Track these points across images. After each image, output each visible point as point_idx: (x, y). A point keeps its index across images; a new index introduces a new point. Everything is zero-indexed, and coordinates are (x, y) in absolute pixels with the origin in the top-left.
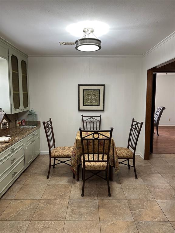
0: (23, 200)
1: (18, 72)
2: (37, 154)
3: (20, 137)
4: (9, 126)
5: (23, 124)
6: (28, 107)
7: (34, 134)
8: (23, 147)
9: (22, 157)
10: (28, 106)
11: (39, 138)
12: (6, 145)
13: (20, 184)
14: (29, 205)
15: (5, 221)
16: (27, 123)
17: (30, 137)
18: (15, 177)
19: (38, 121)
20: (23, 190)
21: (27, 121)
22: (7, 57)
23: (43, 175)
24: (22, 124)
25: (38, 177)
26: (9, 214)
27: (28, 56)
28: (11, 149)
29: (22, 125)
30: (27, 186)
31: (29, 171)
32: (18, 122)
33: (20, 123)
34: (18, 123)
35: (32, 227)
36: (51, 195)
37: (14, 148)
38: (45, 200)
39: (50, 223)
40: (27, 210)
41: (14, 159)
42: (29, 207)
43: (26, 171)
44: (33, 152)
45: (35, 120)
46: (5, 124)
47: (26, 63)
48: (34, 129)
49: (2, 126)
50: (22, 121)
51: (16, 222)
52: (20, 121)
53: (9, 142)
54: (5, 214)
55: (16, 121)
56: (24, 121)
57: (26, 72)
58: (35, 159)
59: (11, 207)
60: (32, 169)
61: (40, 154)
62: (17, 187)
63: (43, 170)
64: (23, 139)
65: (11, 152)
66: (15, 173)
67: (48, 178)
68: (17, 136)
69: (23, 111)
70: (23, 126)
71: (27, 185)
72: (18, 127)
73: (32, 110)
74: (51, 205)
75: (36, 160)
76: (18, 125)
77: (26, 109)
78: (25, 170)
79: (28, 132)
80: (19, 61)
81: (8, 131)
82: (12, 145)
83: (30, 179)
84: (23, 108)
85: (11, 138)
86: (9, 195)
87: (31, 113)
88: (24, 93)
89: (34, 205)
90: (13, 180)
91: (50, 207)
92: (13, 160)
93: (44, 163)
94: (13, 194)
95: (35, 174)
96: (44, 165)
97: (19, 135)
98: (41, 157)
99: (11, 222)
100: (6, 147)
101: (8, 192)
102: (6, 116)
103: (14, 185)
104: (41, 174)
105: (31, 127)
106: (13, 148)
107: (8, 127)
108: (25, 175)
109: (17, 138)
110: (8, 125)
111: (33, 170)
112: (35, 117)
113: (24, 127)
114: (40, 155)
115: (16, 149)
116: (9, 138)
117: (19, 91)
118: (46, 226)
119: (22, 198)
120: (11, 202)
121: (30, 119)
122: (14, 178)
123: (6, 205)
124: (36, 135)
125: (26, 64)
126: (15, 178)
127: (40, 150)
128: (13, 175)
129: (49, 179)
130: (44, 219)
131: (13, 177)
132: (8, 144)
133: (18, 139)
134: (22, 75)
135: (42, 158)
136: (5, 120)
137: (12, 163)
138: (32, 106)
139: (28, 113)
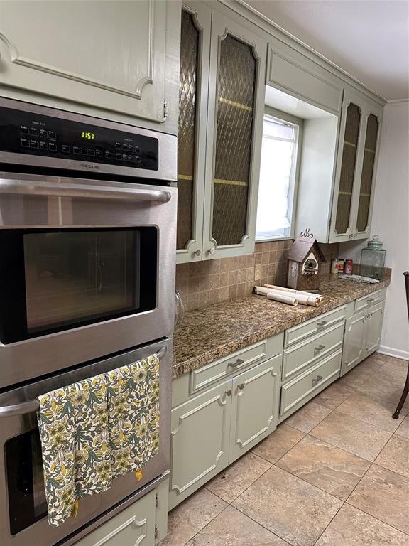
0: (329, 446)
1: (357, 144)
2: (371, 349)
3: (341, 301)
4: (319, 271)
5: (348, 270)
6: (366, 230)
7: (372, 299)
8: (343, 323)
9: (339, 345)
10: (368, 227)
11: (381, 311)
12: (309, 310)
13: (326, 407)
14: (342, 463)
15: (289, 474)
16: (358, 269)
17: (361, 304)
18: (318, 387)
19: (383, 269)
20: (331, 422)
21: (357, 265)
22: (339, 109)
23: (382, 404)
24: (344, 270)
25: (369, 405)
26: (297, 462)
27: (386, 102)
28: (318, 322)
29: (344, 273)
30: (342, 417)
31: (349, 384)
32: (336, 263)
33: (340, 267)
34: (337, 267)
35: (346, 519)
36: (402, 464)
37: (324, 323)
38: (385, 469)
39: (393, 534)
40: (338, 473)
41: (322, 347)
42: (342, 468)
43: (341, 382)
44: (364, 342)
45: (377, 265)
46: (311, 265)
47: (379, 121)
48: (375, 286)
49: (304, 268)
50: (345, 263)
51: (311, 488)
52: (342, 263)
53: (316, 306)
54: (290, 458)
55: (332, 261)
56: (351, 264)
57: (376, 144)
58: (364, 360)
59: (304, 450)
60: (357, 381)
61: (379, 351)
62: (318, 411)
63: (383, 392)
64: (345, 306)
65: (316, 329)
66: (320, 378)
67: (396, 416)
68: (333, 296)
69: (353, 239)
70: (346, 276)
71: (342, 415)
72: (335, 277)
73: (375, 238)
74: (400, 490)
75: (366, 361)
76: (335, 271)
77: (360, 236)
78: (340, 378)
79: (360, 292)
80: (362, 117)
81: (315, 280)
82: (321, 314)
83: (349, 402)
84: (355, 232)
85: (321, 299)
86: (299, 420)
87: (370, 248)
88: (364, 195)
89: (356, 468)
90: (312, 392)
91: (396, 493)
92: (318, 347)
93: (387, 377)
94: (308, 422)
95: (363, 395)
96: (386, 382)
97: (338, 294)
98: (380, 359)
99: (300, 482)
100: (310, 316)
101: (300, 415)
102: (317, 247)
103: (312, 404)
104: (376, 401)
105: (366, 279)
106: (322, 320)
107: (316, 273)
108: (339, 390)
109: (333, 300)
110: (317, 268)
111: (358, 384)
112: (378, 258)
113: (350, 276)
114: (378, 354)
115: (328, 323)
116: (318, 296)
117: (351, 190)
118: (382, 534)
119: (328, 440)
120: (304, 440)
121: (368, 261)
122: (314, 388)
123: (293, 440)
124: (377, 302)
125: (378, 124)
126: (316, 389)
127: (380, 341)
128: (313, 380)
129: (399, 421)
130: (377, 515)
131: (313, 386)
132: (315, 310)
133: (337, 304)
134: (365, 151)
135: (383, 363)
136: (312, 256)
137: (316, 354)
138: (376, 230)
139: (365, 245)
